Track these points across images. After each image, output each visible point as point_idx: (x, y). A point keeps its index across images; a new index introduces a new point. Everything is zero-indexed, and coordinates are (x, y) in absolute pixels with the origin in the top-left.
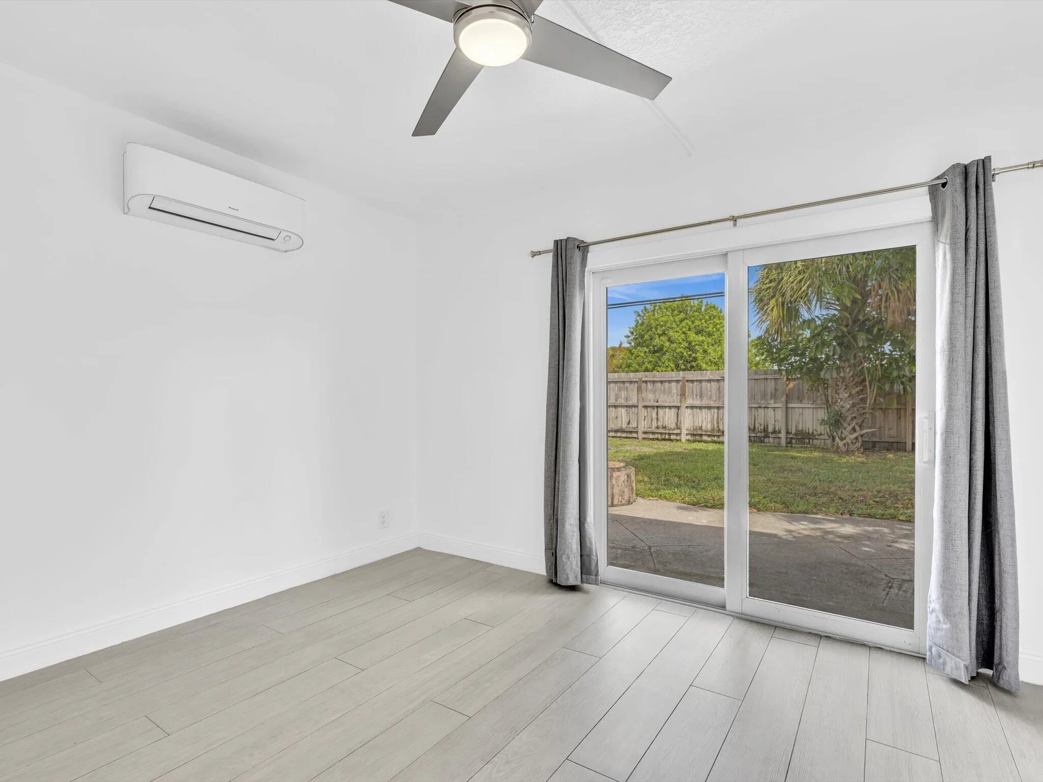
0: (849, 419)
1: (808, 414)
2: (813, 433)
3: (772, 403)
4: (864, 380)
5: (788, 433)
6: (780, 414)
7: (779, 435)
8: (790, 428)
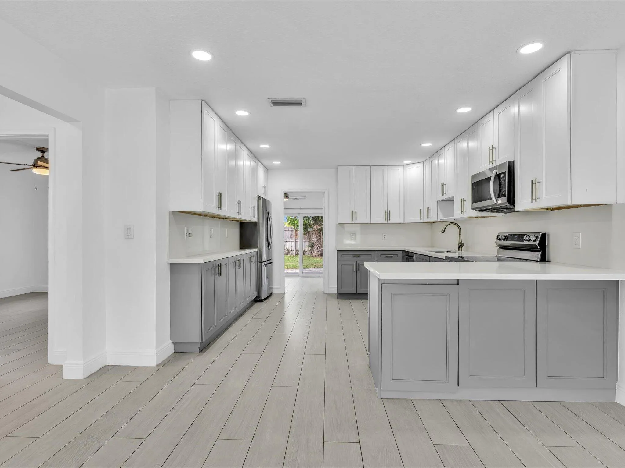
0: (316, 245)
1: (303, 243)
2: (304, 250)
3: (291, 240)
6: (293, 244)
7: (293, 252)
8: (297, 249)
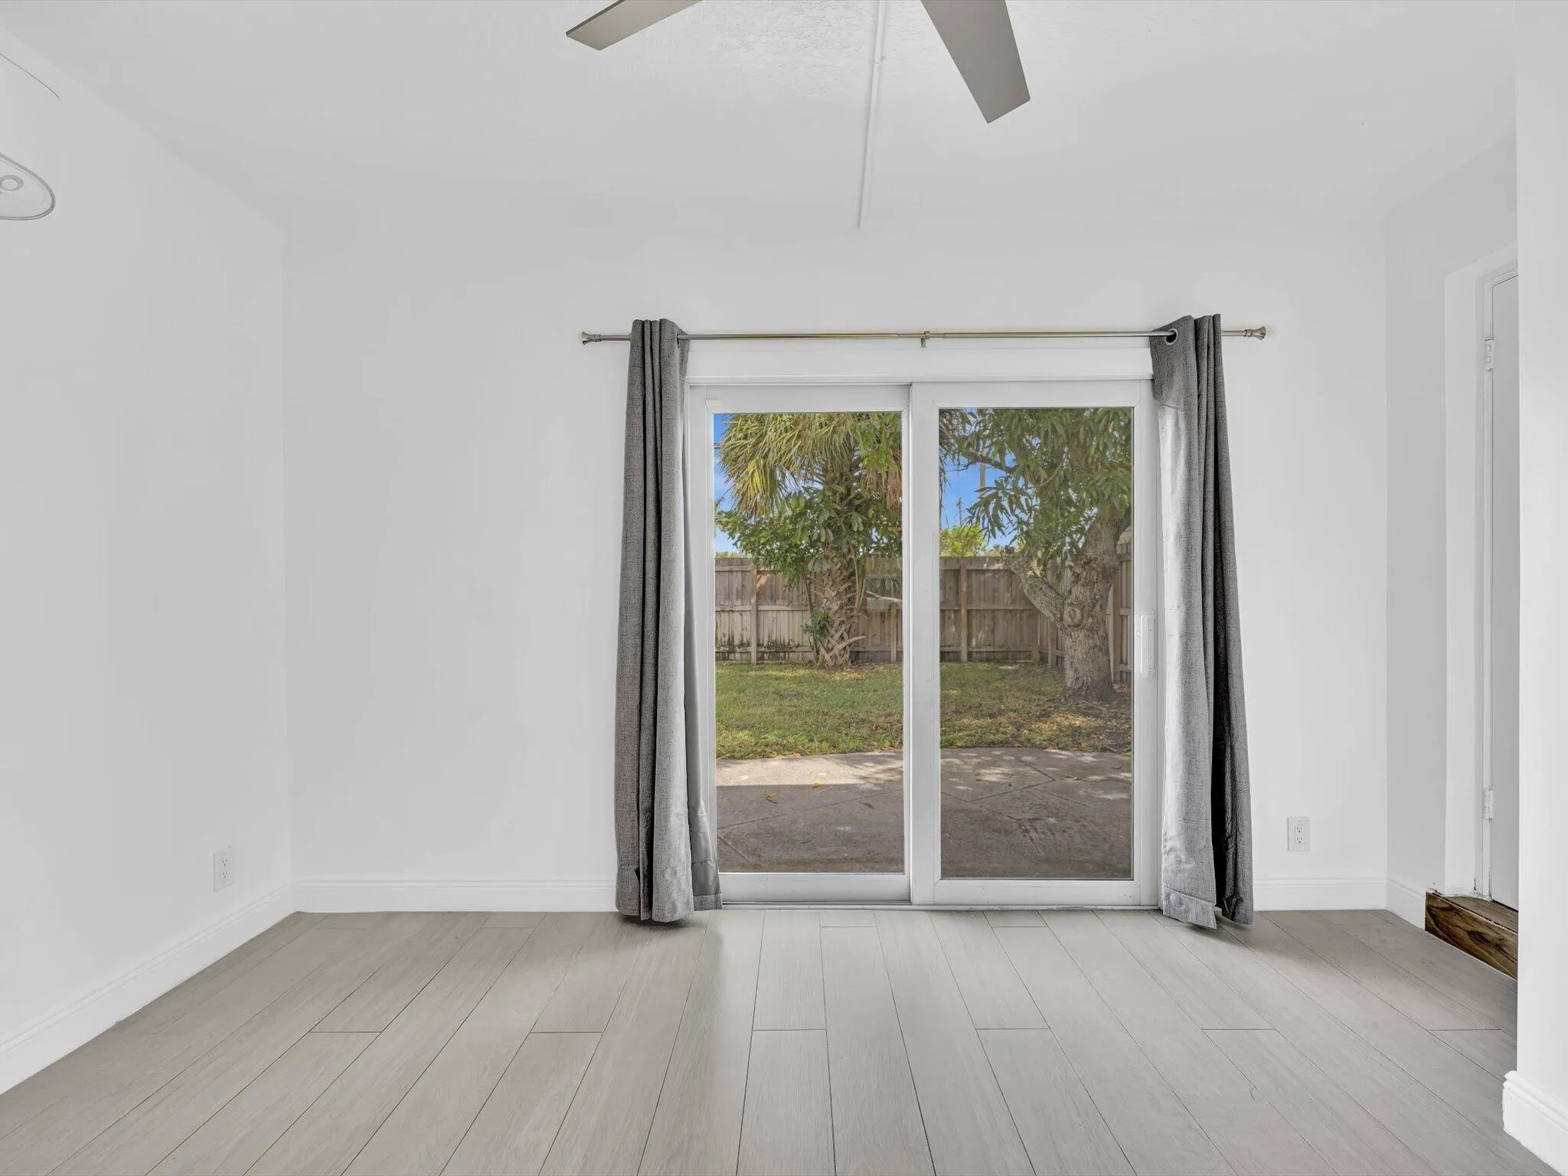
0: (836, 624)
1: (783, 618)
2: (789, 644)
3: (738, 605)
4: (852, 574)
5: (759, 645)
6: (748, 620)
7: (749, 649)
8: (761, 638)
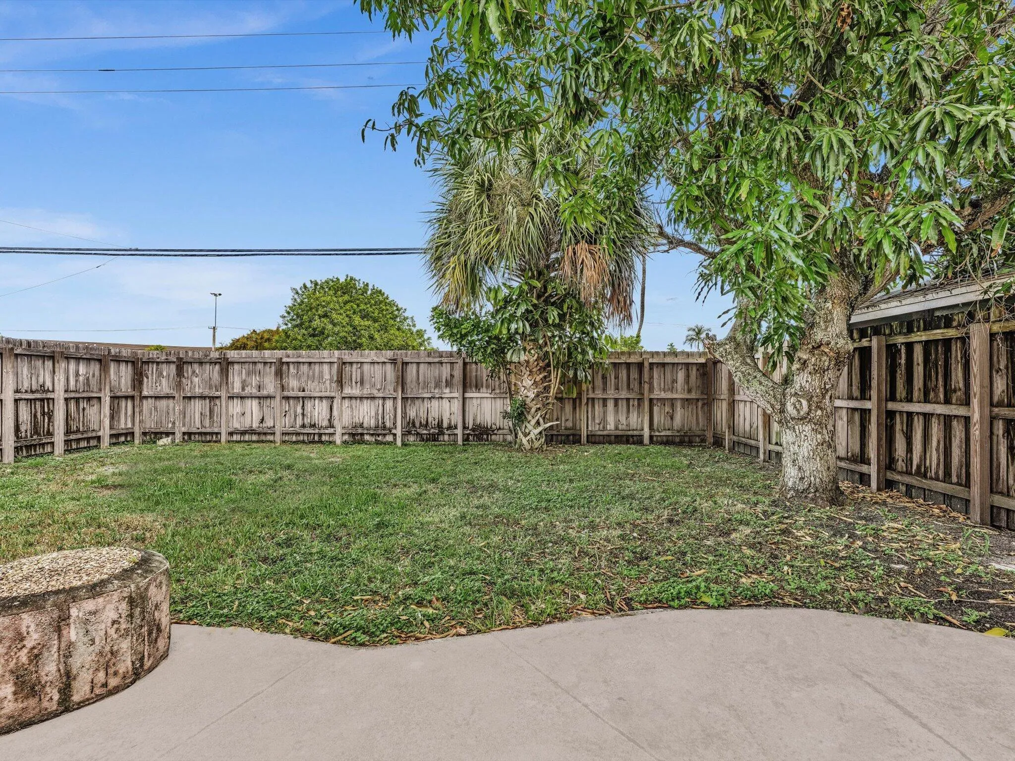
0: (533, 410)
1: (487, 405)
3: (447, 392)
4: (548, 365)
5: (464, 428)
6: (456, 406)
7: (456, 431)
8: (467, 422)
